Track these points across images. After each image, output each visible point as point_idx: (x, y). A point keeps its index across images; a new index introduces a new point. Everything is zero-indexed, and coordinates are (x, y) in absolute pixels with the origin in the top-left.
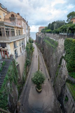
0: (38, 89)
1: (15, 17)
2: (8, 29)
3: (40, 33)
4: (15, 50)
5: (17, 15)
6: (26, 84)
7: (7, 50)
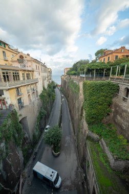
0: (54, 151)
1: (24, 58)
2: (7, 73)
3: (66, 76)
4: (18, 98)
5: (27, 56)
6: (39, 144)
7: (5, 98)
